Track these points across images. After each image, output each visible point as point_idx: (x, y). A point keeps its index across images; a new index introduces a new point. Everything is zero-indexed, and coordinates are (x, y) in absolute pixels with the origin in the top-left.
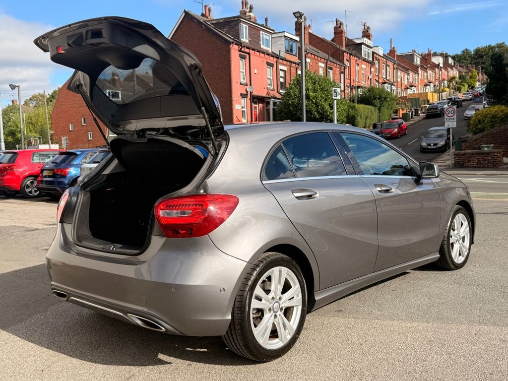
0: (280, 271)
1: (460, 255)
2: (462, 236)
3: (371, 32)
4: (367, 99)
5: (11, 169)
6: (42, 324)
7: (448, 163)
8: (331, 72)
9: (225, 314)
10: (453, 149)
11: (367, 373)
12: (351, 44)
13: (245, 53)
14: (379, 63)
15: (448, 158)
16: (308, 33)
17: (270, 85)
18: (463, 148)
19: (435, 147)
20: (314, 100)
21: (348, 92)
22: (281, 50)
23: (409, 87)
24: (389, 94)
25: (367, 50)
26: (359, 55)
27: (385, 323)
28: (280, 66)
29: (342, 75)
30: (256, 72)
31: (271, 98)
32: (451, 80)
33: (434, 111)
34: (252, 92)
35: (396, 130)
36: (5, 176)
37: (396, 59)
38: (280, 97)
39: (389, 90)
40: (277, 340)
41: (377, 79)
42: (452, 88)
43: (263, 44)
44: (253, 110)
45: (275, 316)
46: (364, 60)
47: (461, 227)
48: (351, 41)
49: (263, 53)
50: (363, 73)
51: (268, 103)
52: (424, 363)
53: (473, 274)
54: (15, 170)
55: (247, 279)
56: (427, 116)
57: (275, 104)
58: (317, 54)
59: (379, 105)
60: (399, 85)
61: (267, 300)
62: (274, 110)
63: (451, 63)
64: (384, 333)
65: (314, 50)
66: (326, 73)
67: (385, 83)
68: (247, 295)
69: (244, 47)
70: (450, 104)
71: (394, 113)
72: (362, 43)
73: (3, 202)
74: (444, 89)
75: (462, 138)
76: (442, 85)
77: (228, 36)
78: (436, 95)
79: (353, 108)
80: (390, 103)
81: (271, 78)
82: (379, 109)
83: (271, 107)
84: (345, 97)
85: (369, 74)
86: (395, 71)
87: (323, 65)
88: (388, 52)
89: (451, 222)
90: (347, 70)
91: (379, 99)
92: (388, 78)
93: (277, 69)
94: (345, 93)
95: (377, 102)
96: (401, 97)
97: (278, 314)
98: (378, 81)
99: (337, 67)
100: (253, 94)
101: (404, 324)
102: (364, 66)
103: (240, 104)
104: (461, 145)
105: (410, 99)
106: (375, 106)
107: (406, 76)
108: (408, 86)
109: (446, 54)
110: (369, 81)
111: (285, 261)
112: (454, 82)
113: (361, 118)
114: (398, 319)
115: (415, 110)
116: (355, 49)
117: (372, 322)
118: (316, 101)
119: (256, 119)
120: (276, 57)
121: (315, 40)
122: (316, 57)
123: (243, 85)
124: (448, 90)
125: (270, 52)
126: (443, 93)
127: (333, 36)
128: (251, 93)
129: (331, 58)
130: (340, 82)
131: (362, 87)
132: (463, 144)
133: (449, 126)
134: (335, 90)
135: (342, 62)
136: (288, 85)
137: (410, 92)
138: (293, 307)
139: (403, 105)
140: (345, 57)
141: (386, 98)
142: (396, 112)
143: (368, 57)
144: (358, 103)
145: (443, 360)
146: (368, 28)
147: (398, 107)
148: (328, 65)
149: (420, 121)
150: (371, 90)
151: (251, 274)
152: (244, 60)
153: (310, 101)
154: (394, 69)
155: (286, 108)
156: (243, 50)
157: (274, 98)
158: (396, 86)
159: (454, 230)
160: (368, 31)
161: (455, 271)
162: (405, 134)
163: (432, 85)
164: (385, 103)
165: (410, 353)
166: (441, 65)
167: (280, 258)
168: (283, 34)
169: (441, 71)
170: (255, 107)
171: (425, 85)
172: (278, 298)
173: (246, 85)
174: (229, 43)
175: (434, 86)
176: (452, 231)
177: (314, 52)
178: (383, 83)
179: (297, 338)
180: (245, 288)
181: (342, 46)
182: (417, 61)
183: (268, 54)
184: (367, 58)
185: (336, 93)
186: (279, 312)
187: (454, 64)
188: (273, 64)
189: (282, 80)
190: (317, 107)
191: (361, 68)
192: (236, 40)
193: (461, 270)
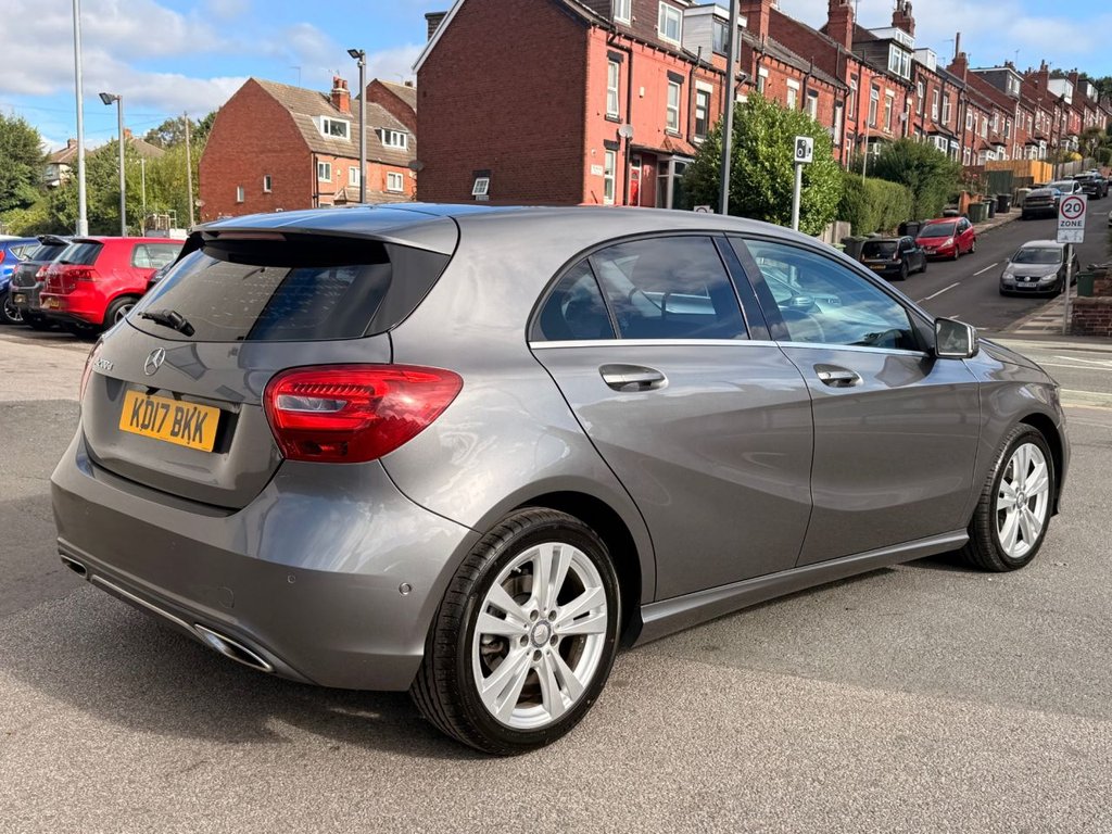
0: (556, 553)
1: (1020, 537)
2: (1029, 495)
3: (914, 14)
4: (891, 169)
5: (86, 277)
6: (47, 626)
7: (1059, 322)
8: (814, 101)
9: (409, 642)
10: (1071, 291)
11: (730, 803)
12: (864, 39)
13: (622, 48)
14: (925, 87)
15: (1059, 312)
16: (767, 11)
17: (672, 124)
18: (1096, 291)
19: (1034, 285)
20: (767, 164)
21: (848, 148)
22: (704, 46)
23: (990, 146)
24: (942, 158)
25: (900, 56)
26: (881, 68)
27: (809, 684)
28: (697, 82)
29: (839, 110)
30: (642, 94)
31: (671, 154)
32: (1087, 134)
33: (1043, 203)
34: (631, 139)
35: (950, 241)
36: (73, 290)
37: (965, 81)
38: (692, 151)
39: (944, 150)
40: (539, 708)
41: (919, 124)
42: (1090, 155)
43: (663, 31)
44: (630, 179)
45: (538, 655)
46: (892, 78)
47: (1028, 474)
48: (866, 32)
49: (662, 50)
50: (887, 109)
51: (665, 165)
52: (872, 789)
53: (1044, 584)
54: (94, 279)
55: (472, 567)
56: (1024, 212)
57: (679, 167)
58: (784, 58)
59: (916, 182)
60: (968, 139)
61: (516, 617)
62: (676, 180)
63: (1092, 98)
64: (799, 710)
65: (780, 51)
66: (803, 103)
67: (937, 133)
68: (467, 602)
69: (619, 34)
70: (1081, 188)
71: (951, 202)
72: (891, 41)
73: (65, 348)
74: (1069, 154)
75: (1095, 268)
76: (1067, 145)
77: (585, 9)
78: (1049, 168)
79: (857, 186)
80: (942, 179)
81: (677, 109)
82: (916, 192)
83: (671, 173)
84: (841, 161)
85: (901, 110)
86: (961, 107)
87: (796, 85)
88: (950, 63)
89: (1004, 463)
90: (851, 100)
91: (917, 167)
92: (944, 123)
93: (690, 89)
94: (842, 151)
95: (913, 176)
96: (972, 169)
97: (543, 650)
98: (919, 129)
99: (829, 92)
100: (632, 142)
101: (850, 691)
102: (890, 93)
103: (602, 163)
104: (1092, 283)
105: (988, 173)
106: (908, 184)
107: (986, 121)
108: (988, 144)
109: (1084, 75)
110: (901, 126)
111: (570, 529)
112: (1094, 141)
113: (873, 211)
114: (840, 679)
115: (999, 198)
116: (874, 53)
117: (778, 681)
118: (772, 166)
119: (635, 198)
120: (690, 62)
121: (785, 28)
122: (782, 66)
123: (612, 121)
124: (1078, 157)
125: (678, 49)
126: (1067, 164)
127: (825, 20)
128: (627, 140)
129: (816, 71)
130: (833, 126)
131: (882, 140)
132: (1096, 282)
133: (1066, 238)
134: (800, 142)
135: (841, 79)
136: (712, 128)
137: (989, 155)
138: (585, 636)
139: (972, 187)
140: (848, 70)
141: (933, 167)
142: (955, 200)
143: (902, 72)
144: (868, 175)
145: (918, 787)
146: (906, 7)
147: (962, 189)
148: (808, 86)
149: (1008, 223)
150: (901, 146)
151: (481, 556)
152: (617, 65)
153: (759, 165)
154: (959, 102)
155: (703, 179)
156: (616, 41)
157: (680, 154)
158: (960, 142)
159: (1009, 481)
160: (905, 13)
161: (1004, 575)
162: (971, 252)
163: (1043, 144)
164: (931, 179)
165: (845, 762)
166: (1068, 101)
167: (558, 522)
168: (709, 10)
169: (1068, 113)
170: (636, 173)
171: (1026, 144)
172: (547, 613)
173: (619, 121)
174: (586, 25)
175: (1049, 146)
176: (1003, 482)
177: (780, 54)
178: (931, 133)
179: (589, 706)
180: (462, 586)
181: (844, 44)
182: (1015, 88)
183: (673, 55)
184: (899, 74)
185: (804, 148)
186: (548, 646)
187: (1099, 98)
188: (683, 78)
189: (700, 114)
190: (774, 179)
191: (885, 97)
192: (602, 20)
193: (1019, 573)
